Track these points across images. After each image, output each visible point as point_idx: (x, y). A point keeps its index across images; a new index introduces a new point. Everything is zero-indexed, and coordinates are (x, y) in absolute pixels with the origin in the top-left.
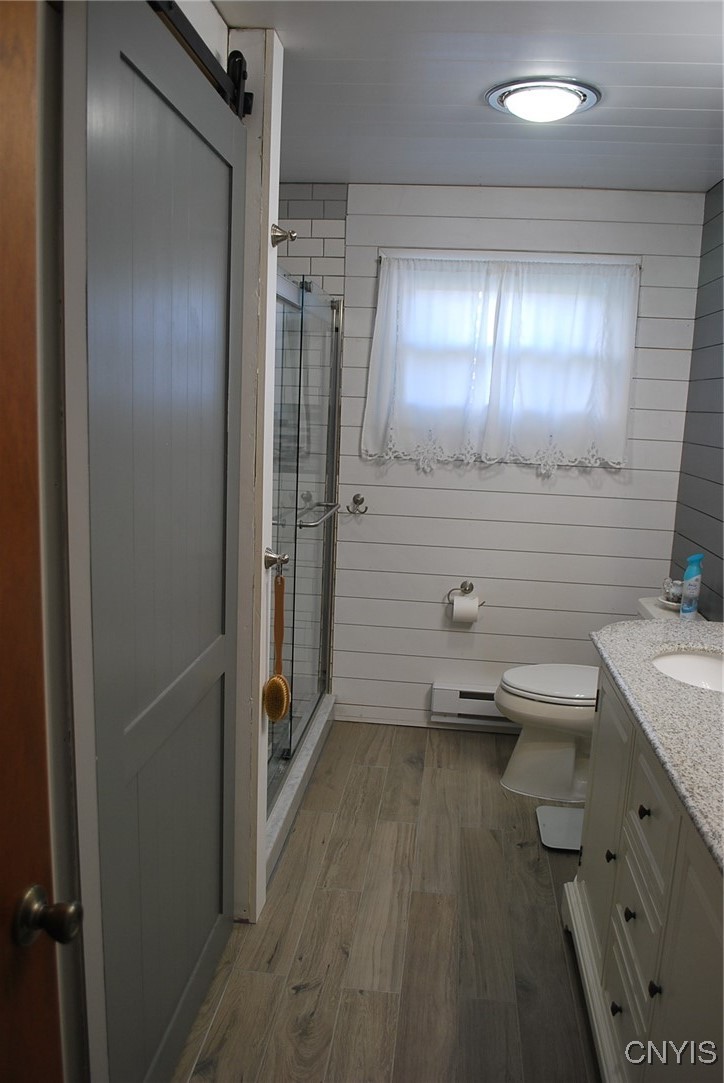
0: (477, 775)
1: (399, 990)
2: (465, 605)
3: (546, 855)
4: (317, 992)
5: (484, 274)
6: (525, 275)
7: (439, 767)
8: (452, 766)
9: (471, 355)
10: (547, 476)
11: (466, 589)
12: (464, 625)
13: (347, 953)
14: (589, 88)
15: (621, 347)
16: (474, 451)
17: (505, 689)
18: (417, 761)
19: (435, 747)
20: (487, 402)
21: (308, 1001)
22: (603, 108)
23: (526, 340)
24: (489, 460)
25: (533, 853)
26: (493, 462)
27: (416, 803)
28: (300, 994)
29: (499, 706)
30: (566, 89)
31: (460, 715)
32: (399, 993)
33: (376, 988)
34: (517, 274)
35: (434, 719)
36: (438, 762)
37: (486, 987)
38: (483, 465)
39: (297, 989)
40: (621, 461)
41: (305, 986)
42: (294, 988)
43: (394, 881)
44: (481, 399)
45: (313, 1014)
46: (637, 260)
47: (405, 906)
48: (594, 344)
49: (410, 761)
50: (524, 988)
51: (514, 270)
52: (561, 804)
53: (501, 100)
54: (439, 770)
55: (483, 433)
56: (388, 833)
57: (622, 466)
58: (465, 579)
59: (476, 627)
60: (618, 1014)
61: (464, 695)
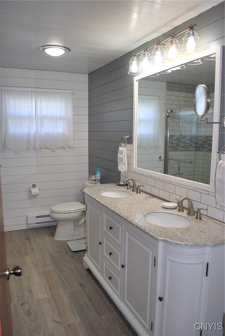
0: (47, 238)
1: (50, 296)
2: (34, 191)
3: (74, 253)
4: (28, 303)
5: (30, 94)
6: (43, 95)
7: (35, 238)
8: (38, 238)
9: (29, 118)
10: (54, 151)
11: (34, 186)
12: (35, 196)
13: (32, 292)
14: (67, 49)
15: (70, 115)
16: (33, 146)
17: (52, 212)
18: (28, 238)
19: (31, 234)
20: (35, 131)
21: (27, 307)
22: (70, 53)
23: (44, 113)
24: (37, 148)
25: (70, 254)
26: (38, 149)
27: (33, 249)
28: (23, 305)
29: (52, 218)
30: (62, 49)
31: (37, 223)
32: (51, 296)
33: (44, 297)
34: (40, 95)
35: (29, 226)
36: (34, 237)
37: (72, 288)
38: (35, 150)
39: (22, 304)
40: (73, 146)
41: (24, 303)
42: (21, 305)
43: (36, 270)
44: (33, 130)
45: (29, 309)
46: (72, 92)
47: (42, 275)
48: (63, 114)
49: (26, 239)
50: (82, 285)
51: (39, 94)
52: (72, 240)
53: (44, 50)
54: (35, 240)
55: (35, 140)
56: (28, 259)
57: (74, 147)
58: (33, 183)
59: (38, 197)
60: (111, 279)
61: (37, 217)
